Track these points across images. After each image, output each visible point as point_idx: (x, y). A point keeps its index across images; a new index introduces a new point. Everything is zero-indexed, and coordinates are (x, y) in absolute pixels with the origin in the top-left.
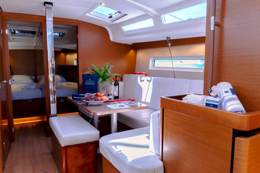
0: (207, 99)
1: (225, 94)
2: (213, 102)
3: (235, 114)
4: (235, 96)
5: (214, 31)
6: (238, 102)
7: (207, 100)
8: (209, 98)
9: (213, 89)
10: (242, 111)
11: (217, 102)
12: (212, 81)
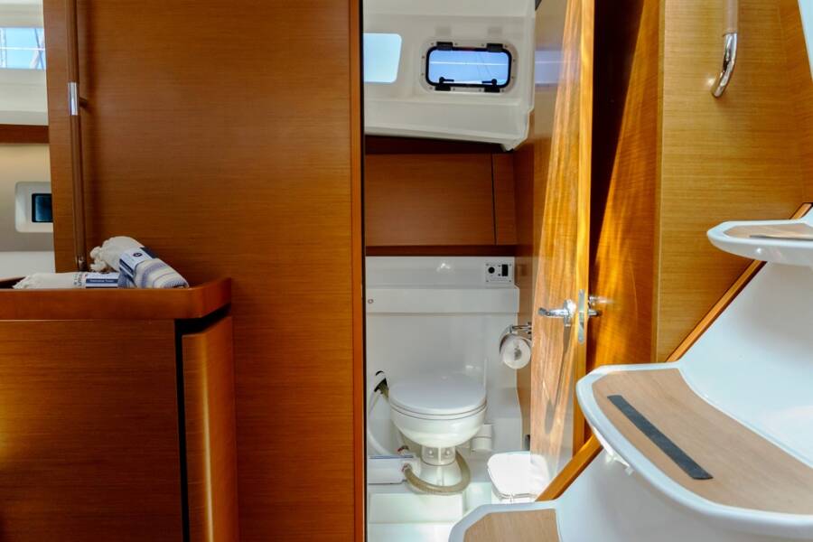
0: (88, 277)
1: (137, 260)
2: (105, 282)
3: (176, 289)
4: (158, 261)
5: (79, 118)
6: (169, 269)
7: (88, 281)
8: (91, 276)
9: (97, 255)
10: (184, 285)
11: (115, 281)
12: (85, 239)
